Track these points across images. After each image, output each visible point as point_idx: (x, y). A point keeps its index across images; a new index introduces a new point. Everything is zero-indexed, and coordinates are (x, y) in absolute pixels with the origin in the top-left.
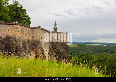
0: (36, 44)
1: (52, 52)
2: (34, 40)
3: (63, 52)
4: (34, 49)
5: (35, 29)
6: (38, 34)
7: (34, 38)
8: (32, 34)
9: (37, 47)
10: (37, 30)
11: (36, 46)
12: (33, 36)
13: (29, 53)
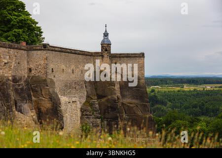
0: (36, 87)
1: (91, 105)
2: (33, 77)
3: (131, 105)
4: (33, 98)
5: (34, 50)
6: (42, 62)
7: (33, 72)
8: (28, 62)
9: (40, 92)
10: (39, 52)
11: (37, 91)
12: (31, 66)
13: (16, 108)
